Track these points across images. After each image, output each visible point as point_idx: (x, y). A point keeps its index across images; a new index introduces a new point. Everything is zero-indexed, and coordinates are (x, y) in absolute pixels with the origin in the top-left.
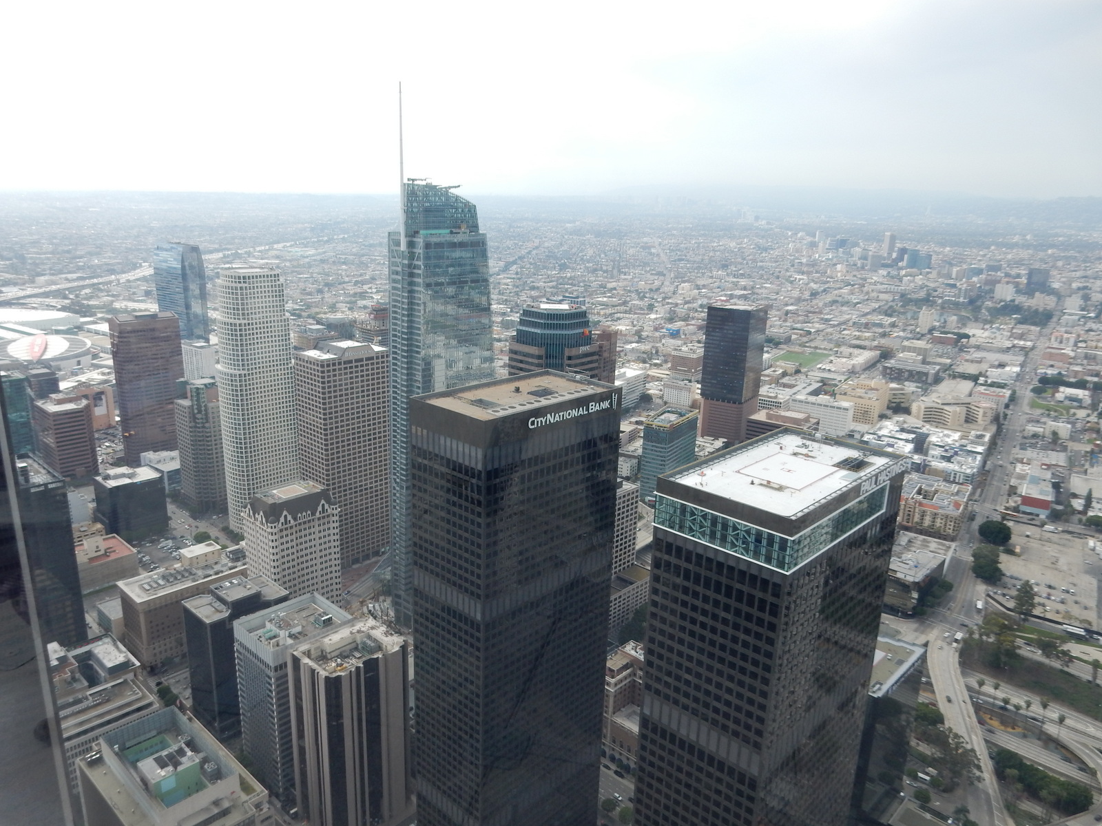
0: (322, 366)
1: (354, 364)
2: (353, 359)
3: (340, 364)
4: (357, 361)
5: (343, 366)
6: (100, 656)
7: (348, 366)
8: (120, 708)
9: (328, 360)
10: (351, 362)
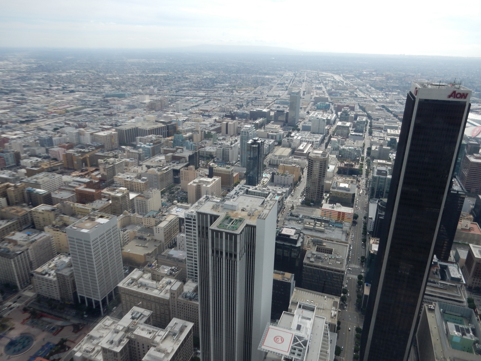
6: (450, 270)
8: (449, 295)
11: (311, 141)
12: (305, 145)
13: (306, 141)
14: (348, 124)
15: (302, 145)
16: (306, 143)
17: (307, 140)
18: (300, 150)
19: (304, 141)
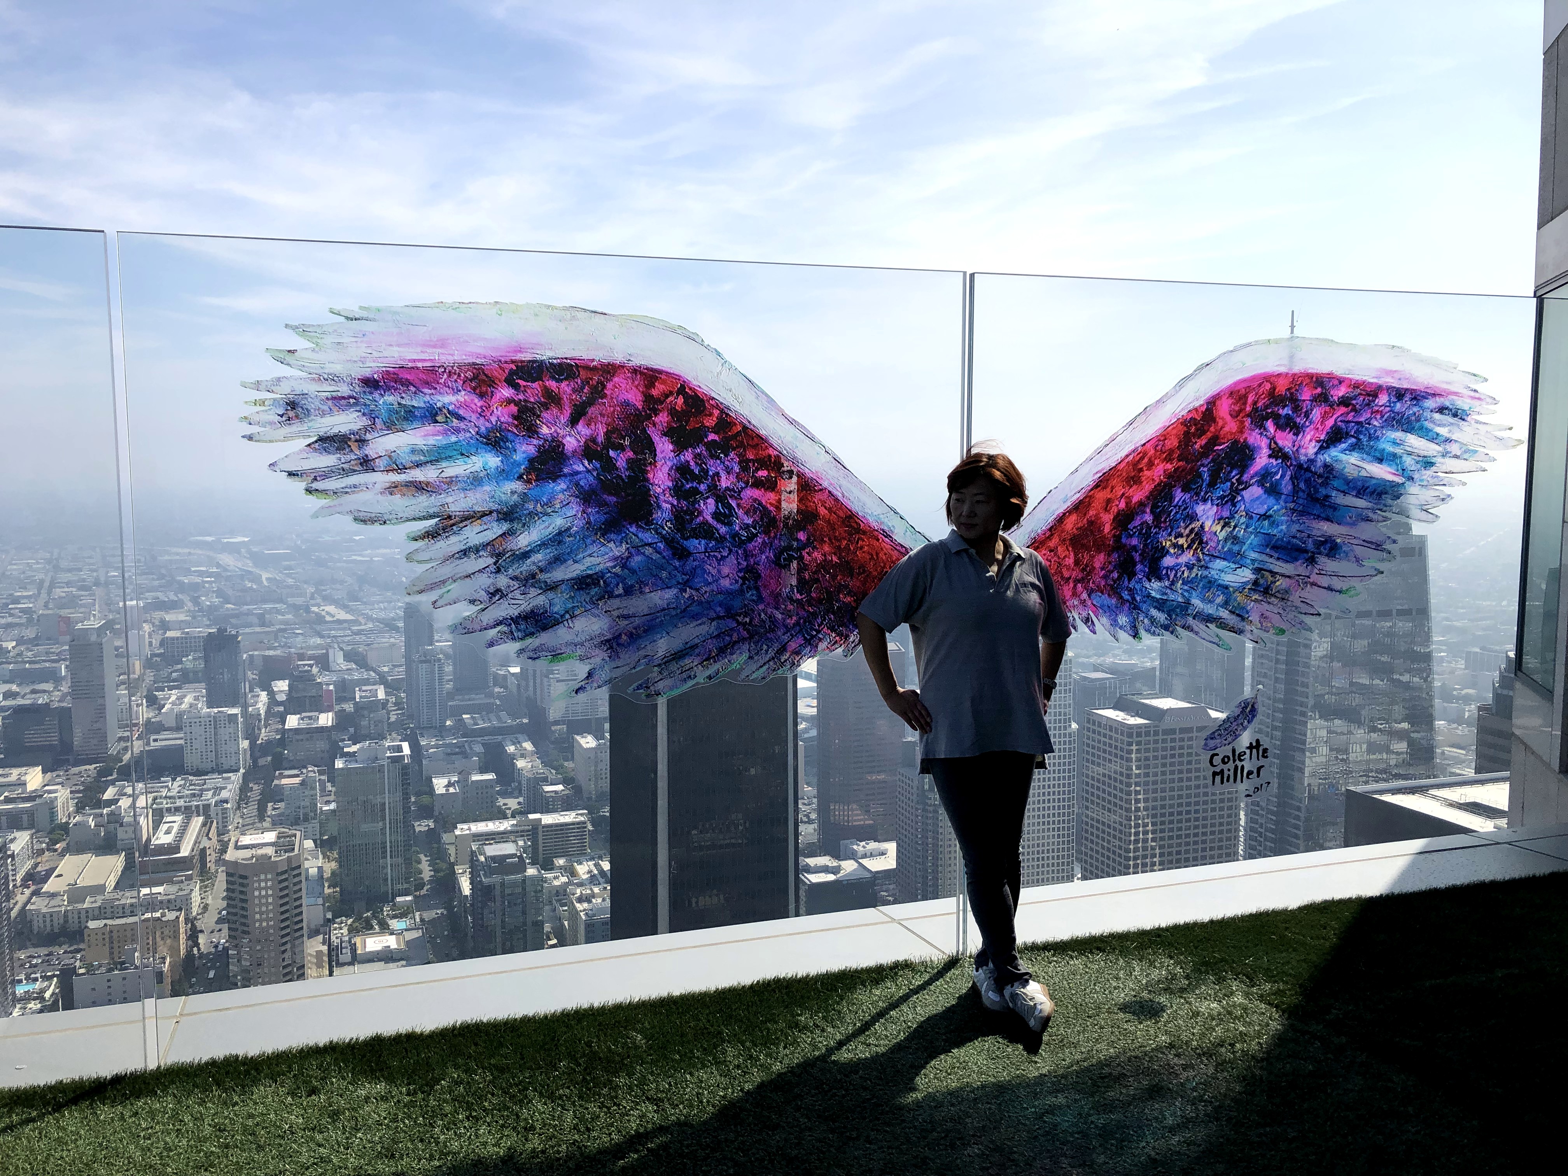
0: (1130, 735)
1: (1177, 736)
2: (1177, 727)
3: (1156, 733)
4: (1183, 730)
5: (1160, 737)
7: (1169, 737)
9: (1139, 726)
10: (1172, 731)
11: (197, 807)
12: (176, 827)
13: (177, 810)
14: (326, 719)
15: (164, 827)
16: (178, 819)
17: (180, 803)
18: (162, 849)
19: (169, 810)
